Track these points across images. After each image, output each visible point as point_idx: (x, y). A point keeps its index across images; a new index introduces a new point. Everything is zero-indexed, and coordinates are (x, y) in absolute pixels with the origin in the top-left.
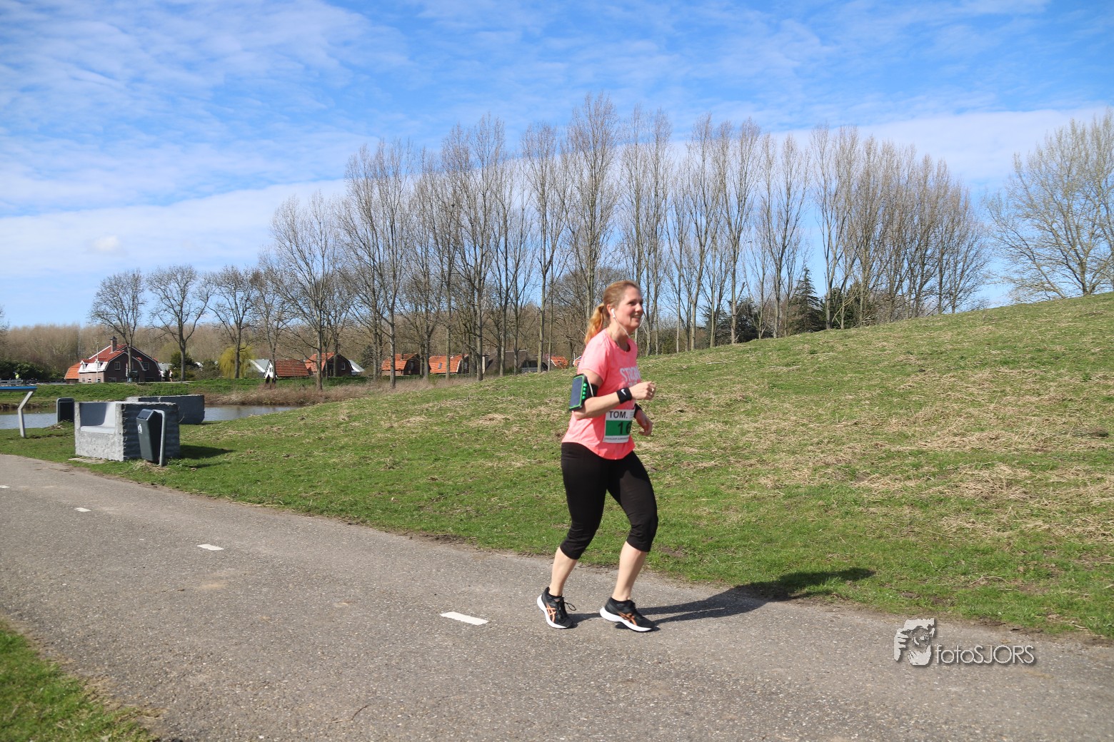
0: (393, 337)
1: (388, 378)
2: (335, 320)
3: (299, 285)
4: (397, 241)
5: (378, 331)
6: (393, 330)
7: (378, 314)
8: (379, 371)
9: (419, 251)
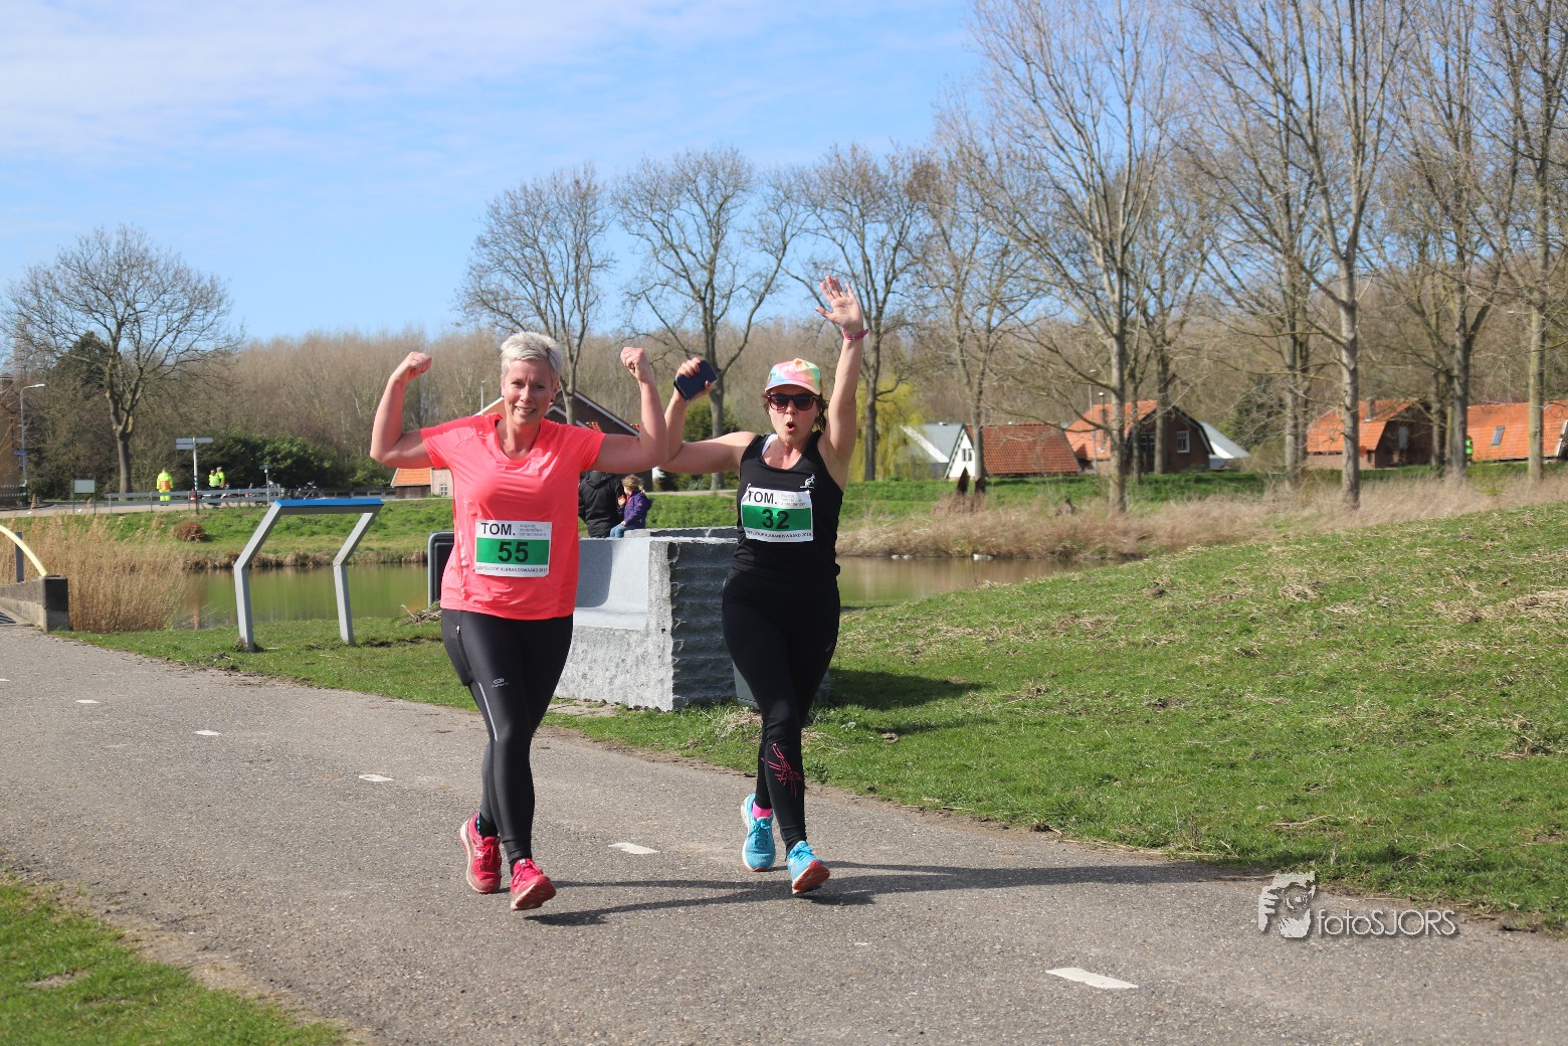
0: (1352, 347)
1: (1334, 476)
2: (1159, 299)
3: (1051, 192)
4: (1369, 35)
5: (1299, 328)
6: (1353, 321)
7: (1302, 272)
8: (1306, 453)
9: (1437, 62)
